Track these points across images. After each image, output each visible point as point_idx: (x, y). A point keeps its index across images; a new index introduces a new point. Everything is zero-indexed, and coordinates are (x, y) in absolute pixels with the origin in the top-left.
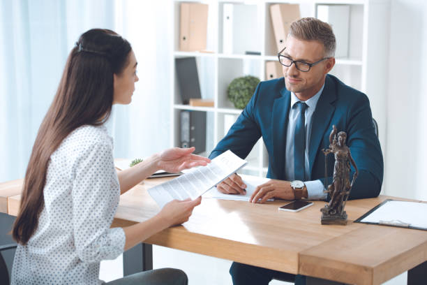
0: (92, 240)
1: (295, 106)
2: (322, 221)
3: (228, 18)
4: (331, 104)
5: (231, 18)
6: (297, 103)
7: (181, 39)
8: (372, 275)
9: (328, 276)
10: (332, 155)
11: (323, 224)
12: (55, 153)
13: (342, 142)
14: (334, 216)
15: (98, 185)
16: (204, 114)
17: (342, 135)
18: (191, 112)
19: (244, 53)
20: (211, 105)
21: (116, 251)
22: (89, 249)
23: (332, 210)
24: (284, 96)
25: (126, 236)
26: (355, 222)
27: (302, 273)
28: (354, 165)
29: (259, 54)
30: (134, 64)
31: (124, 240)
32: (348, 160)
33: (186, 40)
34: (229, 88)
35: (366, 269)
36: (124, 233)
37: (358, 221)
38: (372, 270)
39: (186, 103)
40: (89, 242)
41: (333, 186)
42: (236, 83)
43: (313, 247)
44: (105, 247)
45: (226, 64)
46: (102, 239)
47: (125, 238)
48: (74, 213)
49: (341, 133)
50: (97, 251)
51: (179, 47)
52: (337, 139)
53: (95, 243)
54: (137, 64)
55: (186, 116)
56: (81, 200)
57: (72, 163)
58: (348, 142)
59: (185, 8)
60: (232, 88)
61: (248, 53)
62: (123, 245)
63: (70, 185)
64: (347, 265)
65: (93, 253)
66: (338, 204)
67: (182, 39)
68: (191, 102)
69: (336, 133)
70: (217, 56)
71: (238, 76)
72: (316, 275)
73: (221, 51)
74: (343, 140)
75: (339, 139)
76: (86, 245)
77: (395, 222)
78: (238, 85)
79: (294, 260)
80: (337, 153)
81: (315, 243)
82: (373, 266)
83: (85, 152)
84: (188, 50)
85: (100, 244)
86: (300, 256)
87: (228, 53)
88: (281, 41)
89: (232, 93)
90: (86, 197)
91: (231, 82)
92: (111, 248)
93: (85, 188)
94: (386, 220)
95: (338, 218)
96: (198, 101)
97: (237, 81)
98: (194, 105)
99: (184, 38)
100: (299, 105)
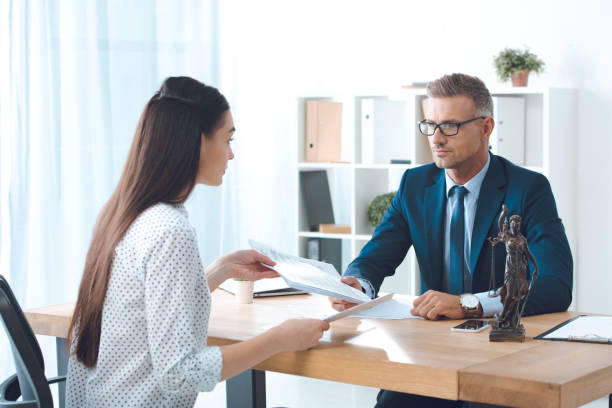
0: (174, 362)
1: (452, 192)
2: (491, 336)
3: (368, 117)
4: (500, 188)
5: (371, 118)
6: (454, 188)
7: (307, 147)
8: (560, 396)
9: (500, 401)
10: (502, 245)
11: (492, 340)
12: (120, 244)
13: (515, 229)
14: (506, 329)
15: (178, 285)
16: (339, 242)
17: (515, 220)
18: (320, 240)
19: (389, 161)
20: (347, 231)
21: (207, 377)
22: (171, 375)
23: (504, 322)
24: (438, 183)
25: (223, 356)
26: (535, 338)
27: (463, 398)
28: (533, 261)
29: (408, 163)
30: (231, 128)
31: (220, 363)
32: (524, 253)
33: (314, 148)
34: (371, 208)
35: (550, 386)
36: (220, 353)
37: (540, 337)
38: (559, 387)
39: (314, 229)
40: (170, 366)
41: (505, 289)
42: (379, 201)
43: (479, 364)
44: (192, 372)
45: (365, 176)
46: (187, 361)
47: (221, 360)
48: (149, 327)
49: (514, 216)
50: (182, 378)
51: (305, 157)
52: (509, 224)
53: (178, 367)
54: (234, 129)
55: (314, 246)
56: (157, 308)
57: (143, 255)
58: (523, 230)
59: (312, 106)
60: (373, 207)
61: (394, 162)
62: (220, 370)
63: (141, 289)
64: (525, 383)
65: (177, 381)
66: (511, 315)
68: (321, 227)
69: (507, 215)
70: (354, 166)
71: (381, 192)
72: (482, 400)
73: (359, 159)
74: (517, 226)
75: (511, 225)
76: (166, 370)
77: (590, 337)
78: (382, 204)
79: (453, 382)
80: (509, 243)
81: (481, 361)
82: (561, 382)
83: (159, 239)
84: (316, 161)
85: (185, 368)
86: (460, 374)
87: (368, 162)
89: (375, 214)
90: (163, 303)
91: (372, 200)
92: (200, 373)
93: (162, 290)
94: (579, 335)
95: (513, 332)
96: (330, 226)
97: (380, 198)
98: (325, 232)
99: (311, 146)
100: (456, 190)
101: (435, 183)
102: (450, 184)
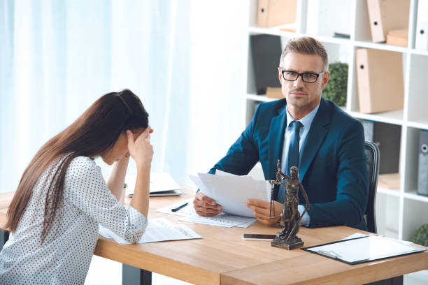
1: (291, 125)
4: (324, 126)
6: (292, 122)
13: (293, 175)
19: (333, 34)
24: (281, 114)
26: (301, 249)
29: (347, 37)
51: (256, 21)
61: (337, 35)
67: (260, 11)
73: (303, 30)
86: (221, 276)
88: (376, 23)
99: (263, 10)
100: (294, 124)
101: (278, 115)
102: (289, 120)
